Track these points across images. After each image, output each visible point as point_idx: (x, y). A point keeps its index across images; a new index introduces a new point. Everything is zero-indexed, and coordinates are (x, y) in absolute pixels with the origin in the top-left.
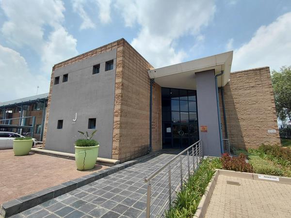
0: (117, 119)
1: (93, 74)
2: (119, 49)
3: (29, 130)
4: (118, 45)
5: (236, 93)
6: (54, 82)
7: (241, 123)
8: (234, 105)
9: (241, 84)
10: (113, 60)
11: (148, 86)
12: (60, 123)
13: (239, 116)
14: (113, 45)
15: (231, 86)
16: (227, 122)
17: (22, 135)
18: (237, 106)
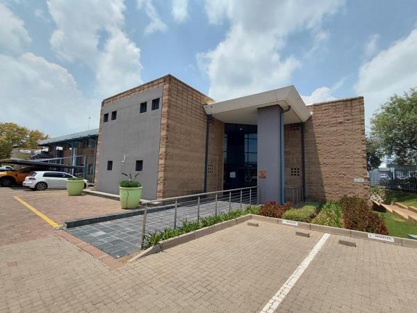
0: (162, 162)
1: (141, 112)
2: (165, 87)
3: (81, 171)
4: (164, 81)
5: (319, 130)
6: (103, 119)
7: (322, 169)
8: (316, 146)
9: (327, 119)
10: (159, 99)
11: (203, 124)
12: (110, 163)
13: (321, 160)
14: (160, 81)
15: (313, 122)
16: (306, 166)
17: (74, 175)
18: (319, 147)
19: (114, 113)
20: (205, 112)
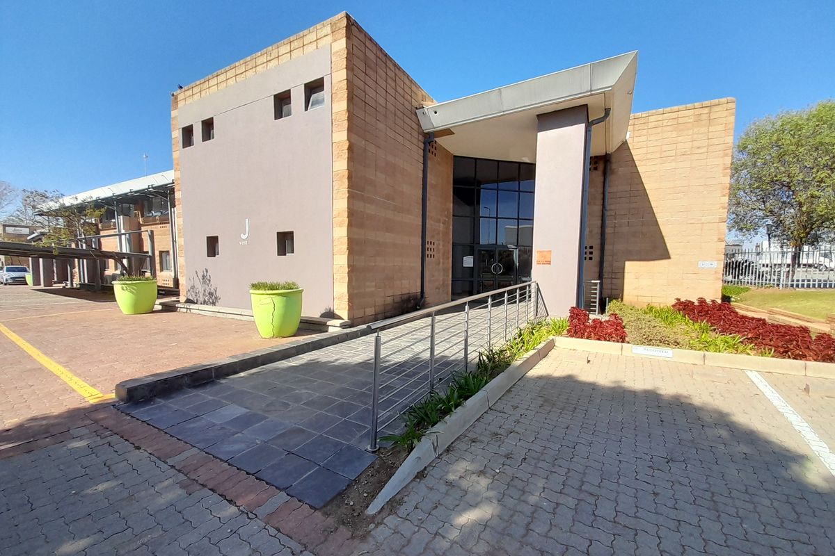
0: (341, 231)
1: (276, 118)
2: (336, 47)
4: (333, 32)
10: (322, 80)
11: (416, 153)
12: (212, 243)
14: (320, 33)
19: (208, 125)
20: (419, 125)
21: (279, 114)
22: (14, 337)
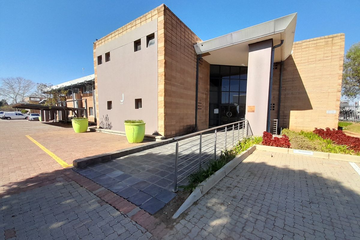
0: (161, 98)
1: (135, 51)
2: (159, 19)
4: (158, 13)
6: (97, 62)
10: (154, 33)
11: (194, 64)
12: (110, 104)
19: (108, 55)
20: (195, 51)
21: (136, 49)
22: (35, 141)
